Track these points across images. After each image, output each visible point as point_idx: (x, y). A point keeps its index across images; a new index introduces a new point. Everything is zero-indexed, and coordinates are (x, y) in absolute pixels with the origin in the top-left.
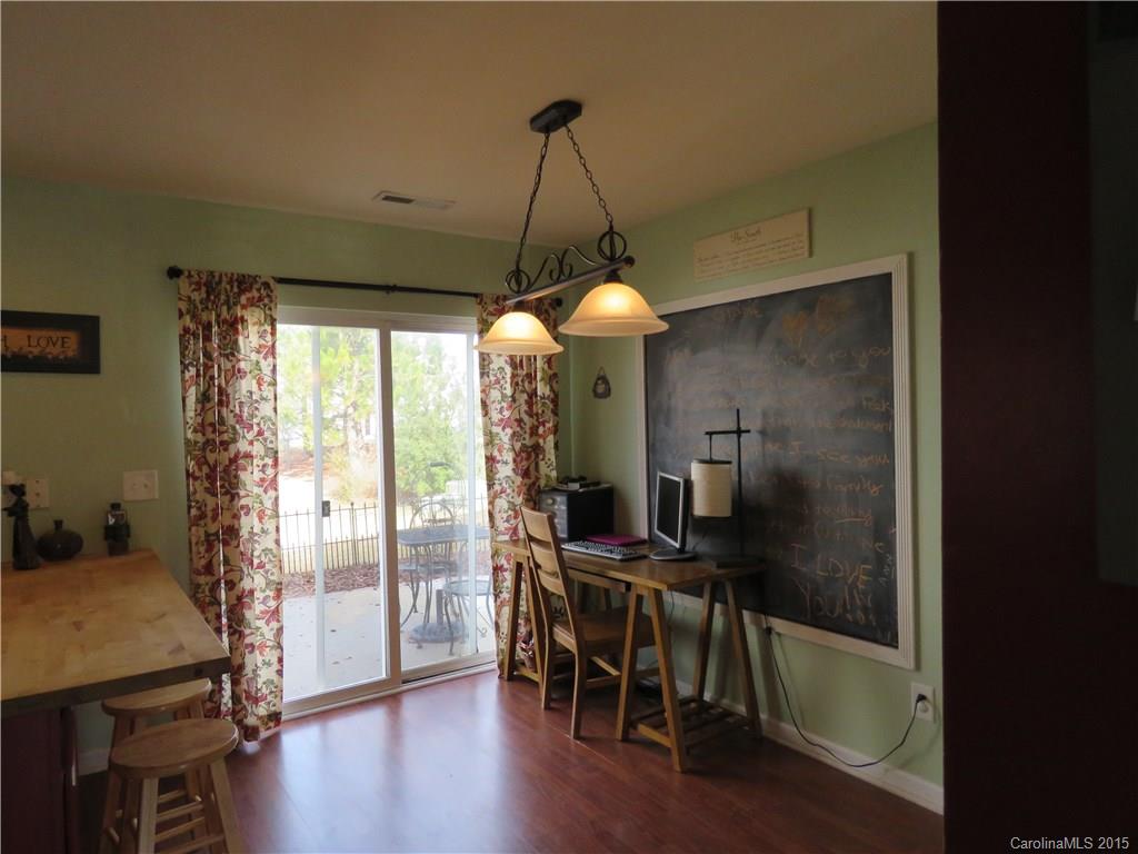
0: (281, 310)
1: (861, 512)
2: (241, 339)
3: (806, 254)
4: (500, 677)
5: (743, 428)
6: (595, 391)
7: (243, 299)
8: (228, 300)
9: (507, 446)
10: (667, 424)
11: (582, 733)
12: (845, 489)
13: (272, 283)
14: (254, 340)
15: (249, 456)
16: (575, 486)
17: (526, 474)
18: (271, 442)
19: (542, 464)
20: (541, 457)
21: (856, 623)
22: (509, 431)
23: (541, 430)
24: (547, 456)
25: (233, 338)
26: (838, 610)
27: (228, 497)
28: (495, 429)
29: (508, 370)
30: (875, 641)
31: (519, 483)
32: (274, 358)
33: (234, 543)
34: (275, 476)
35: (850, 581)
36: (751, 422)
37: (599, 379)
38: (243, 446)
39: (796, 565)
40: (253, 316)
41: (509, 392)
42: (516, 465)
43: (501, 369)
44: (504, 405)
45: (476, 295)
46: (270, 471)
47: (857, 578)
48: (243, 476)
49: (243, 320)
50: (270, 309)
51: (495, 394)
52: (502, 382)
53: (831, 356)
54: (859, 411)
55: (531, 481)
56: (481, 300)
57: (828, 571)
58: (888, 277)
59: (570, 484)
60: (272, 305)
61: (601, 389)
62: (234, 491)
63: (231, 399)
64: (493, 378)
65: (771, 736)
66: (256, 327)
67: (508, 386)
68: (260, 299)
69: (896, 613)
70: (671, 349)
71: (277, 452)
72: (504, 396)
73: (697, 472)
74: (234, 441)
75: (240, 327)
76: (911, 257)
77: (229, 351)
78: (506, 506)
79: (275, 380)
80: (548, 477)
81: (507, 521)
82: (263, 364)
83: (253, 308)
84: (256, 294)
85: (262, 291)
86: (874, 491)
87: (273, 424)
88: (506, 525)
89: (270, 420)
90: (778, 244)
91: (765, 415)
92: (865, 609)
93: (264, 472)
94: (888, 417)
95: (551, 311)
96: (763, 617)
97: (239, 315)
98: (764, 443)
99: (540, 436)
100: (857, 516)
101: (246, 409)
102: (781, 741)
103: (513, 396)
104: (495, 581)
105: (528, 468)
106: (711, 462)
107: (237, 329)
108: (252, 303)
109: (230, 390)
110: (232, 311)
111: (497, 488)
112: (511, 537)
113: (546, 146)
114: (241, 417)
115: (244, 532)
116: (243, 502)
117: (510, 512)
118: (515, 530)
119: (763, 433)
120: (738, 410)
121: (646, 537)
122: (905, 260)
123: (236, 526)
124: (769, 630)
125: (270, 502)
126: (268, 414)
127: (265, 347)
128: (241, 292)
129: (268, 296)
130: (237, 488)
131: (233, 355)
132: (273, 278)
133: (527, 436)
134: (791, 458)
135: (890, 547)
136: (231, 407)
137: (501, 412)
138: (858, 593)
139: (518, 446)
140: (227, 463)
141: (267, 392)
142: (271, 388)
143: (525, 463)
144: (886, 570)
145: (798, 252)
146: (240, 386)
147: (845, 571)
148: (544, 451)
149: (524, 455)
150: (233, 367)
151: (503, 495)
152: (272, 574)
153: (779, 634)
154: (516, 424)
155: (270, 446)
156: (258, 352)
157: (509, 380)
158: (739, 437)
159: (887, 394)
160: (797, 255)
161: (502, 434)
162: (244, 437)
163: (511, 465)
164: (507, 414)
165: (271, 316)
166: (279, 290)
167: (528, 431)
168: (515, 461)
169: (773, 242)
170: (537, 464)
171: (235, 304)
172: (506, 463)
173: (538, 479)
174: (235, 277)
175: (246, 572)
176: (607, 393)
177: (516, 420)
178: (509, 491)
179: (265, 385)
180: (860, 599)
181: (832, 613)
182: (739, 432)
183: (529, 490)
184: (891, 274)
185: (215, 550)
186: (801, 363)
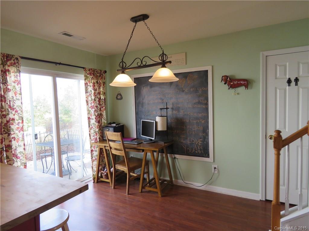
0: (22, 68)
1: (200, 127)
2: (8, 78)
3: (185, 64)
4: (94, 182)
5: (168, 108)
6: (117, 98)
7: (8, 63)
8: (3, 63)
9: (93, 114)
10: (142, 107)
11: (130, 193)
12: (195, 122)
13: (19, 58)
14: (13, 79)
15: (13, 119)
16: (114, 125)
17: (99, 122)
18: (21, 114)
19: (102, 119)
20: (102, 117)
21: (198, 153)
22: (93, 110)
23: (102, 109)
24: (104, 117)
25: (5, 77)
26: (194, 151)
27: (7, 135)
28: (90, 109)
29: (93, 91)
30: (203, 157)
31: (97, 125)
32: (21, 85)
33: (10, 151)
34: (23, 126)
35: (197, 144)
36: (170, 106)
37: (118, 94)
38: (11, 116)
39: (182, 141)
40: (12, 69)
41: (93, 98)
42: (96, 120)
43: (91, 91)
44: (92, 102)
45: (84, 68)
46: (21, 125)
47: (198, 143)
48: (12, 127)
49: (8, 71)
50: (18, 67)
51: (90, 98)
52: (91, 95)
53: (192, 89)
54: (199, 103)
55: (100, 124)
56: (85, 70)
57: (191, 142)
58: (207, 71)
59: (112, 125)
60: (19, 66)
61: (119, 97)
62: (9, 133)
63: (7, 99)
64: (89, 94)
65: (176, 184)
66: (13, 73)
67: (93, 96)
68: (15, 64)
69: (209, 150)
70: (143, 87)
71: (23, 118)
72: (92, 99)
73: (158, 119)
74: (8, 114)
75: (7, 73)
76: (212, 67)
77: (4, 82)
78: (93, 132)
79: (21, 93)
80: (104, 123)
81: (94, 136)
82: (17, 87)
83: (12, 67)
84: (13, 62)
85: (15, 61)
86: (203, 122)
87: (21, 108)
88: (94, 138)
89: (20, 106)
90: (177, 61)
91: (173, 104)
92: (201, 150)
93: (18, 125)
94: (207, 104)
95: (103, 74)
96: (173, 155)
97: (7, 69)
98: (173, 111)
99: (102, 111)
100: (199, 128)
101: (11, 103)
102: (178, 185)
103: (94, 99)
104: (91, 154)
105: (99, 120)
106: (161, 116)
107: (6, 74)
108: (12, 65)
109: (6, 96)
110: (4, 67)
111: (91, 127)
112: (95, 141)
113: (135, 26)
114: (10, 106)
115: (14, 147)
116: (12, 136)
117: (94, 134)
118: (96, 139)
119: (172, 109)
120: (167, 103)
121: (136, 138)
122: (211, 67)
123: (11, 145)
124: (175, 158)
125: (21, 135)
126: (20, 105)
127: (18, 81)
128: (8, 60)
129: (17, 62)
130: (10, 131)
131: (6, 83)
132: (20, 57)
133: (99, 111)
134: (181, 114)
135: (207, 134)
136: (7, 102)
137: (91, 104)
138: (199, 146)
139: (96, 114)
140: (6, 122)
141: (18, 96)
142: (20, 95)
143: (98, 119)
144: (206, 140)
145: (183, 63)
146: (9, 94)
147: (195, 141)
148: (103, 115)
149: (98, 117)
150: (6, 87)
151: (92, 129)
152: (23, 160)
153: (177, 159)
154: (96, 107)
155: (21, 116)
156: (14, 82)
157: (93, 94)
158: (167, 110)
159: (207, 99)
160: (182, 64)
161: (92, 110)
162: (12, 113)
163: (94, 120)
164: (93, 104)
165: (19, 70)
166: (21, 61)
167: (99, 109)
168: (95, 118)
169: (175, 60)
170: (101, 119)
171: (5, 65)
172: (93, 119)
173: (102, 123)
174: (5, 55)
175: (16, 161)
176: (121, 98)
177: (96, 106)
178: (94, 127)
179: (18, 94)
180: (199, 147)
181: (192, 151)
182: (167, 108)
183: (100, 127)
184: (208, 70)
185: (3, 154)
186: (183, 91)
